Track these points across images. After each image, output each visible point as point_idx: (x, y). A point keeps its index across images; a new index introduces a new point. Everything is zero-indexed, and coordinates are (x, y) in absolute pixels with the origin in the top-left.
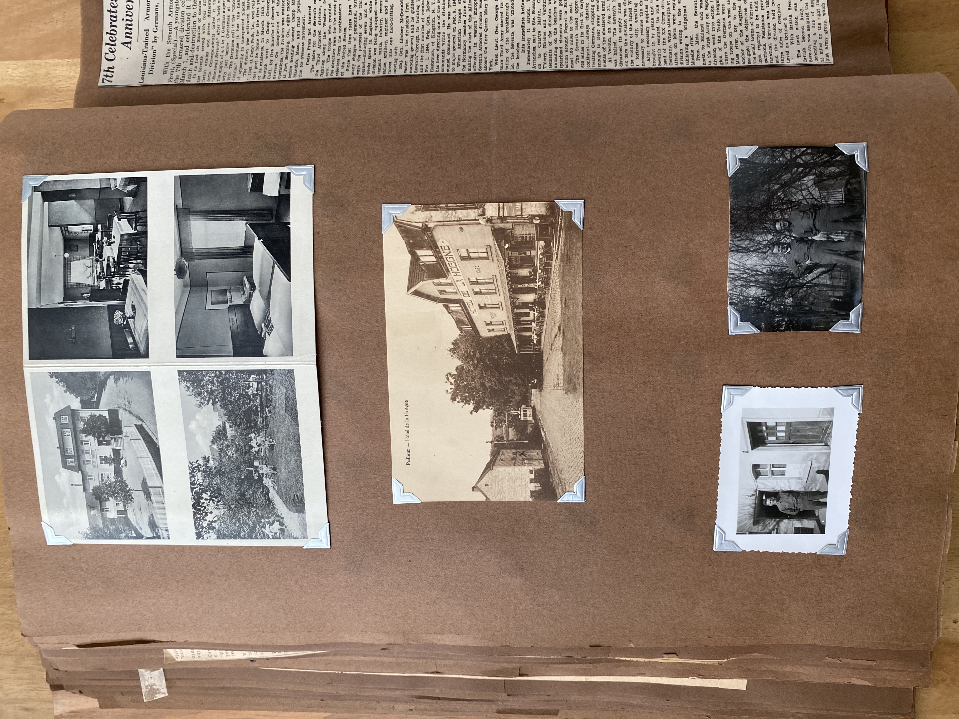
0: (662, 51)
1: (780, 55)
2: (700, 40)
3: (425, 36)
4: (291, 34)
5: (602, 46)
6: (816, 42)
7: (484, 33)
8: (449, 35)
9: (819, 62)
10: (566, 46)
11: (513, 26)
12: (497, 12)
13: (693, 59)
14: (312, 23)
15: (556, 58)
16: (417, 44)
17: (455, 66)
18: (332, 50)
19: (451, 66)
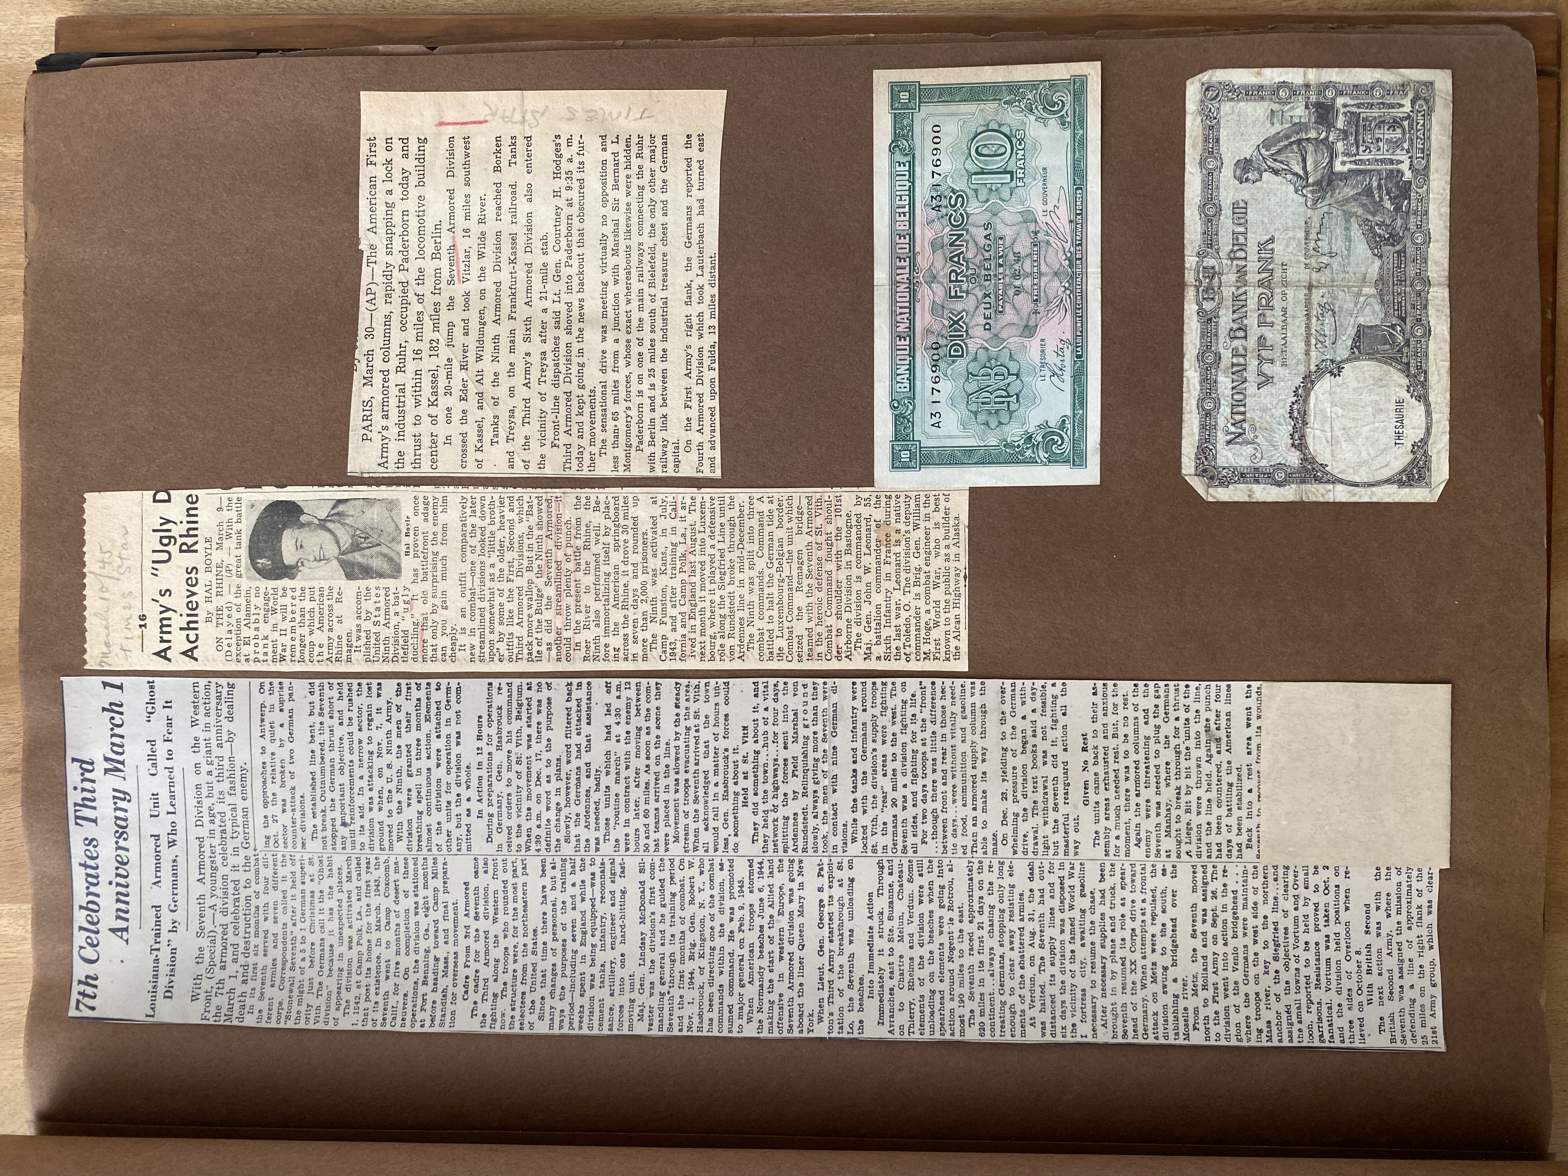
0: (1130, 1006)
1: (1347, 1026)
2: (1200, 988)
3: (687, 953)
4: (431, 932)
5: (1018, 992)
6: (1413, 1001)
7: (797, 953)
8: (731, 954)
9: (1419, 1046)
10: (952, 989)
11: (851, 942)
12: (821, 912)
13: (1186, 1026)
14: (472, 914)
15: (932, 1013)
16: (672, 969)
17: (744, 1022)
18: (510, 971)
19: (737, 1022)
